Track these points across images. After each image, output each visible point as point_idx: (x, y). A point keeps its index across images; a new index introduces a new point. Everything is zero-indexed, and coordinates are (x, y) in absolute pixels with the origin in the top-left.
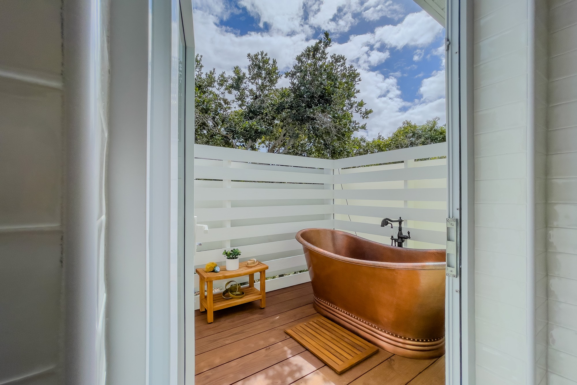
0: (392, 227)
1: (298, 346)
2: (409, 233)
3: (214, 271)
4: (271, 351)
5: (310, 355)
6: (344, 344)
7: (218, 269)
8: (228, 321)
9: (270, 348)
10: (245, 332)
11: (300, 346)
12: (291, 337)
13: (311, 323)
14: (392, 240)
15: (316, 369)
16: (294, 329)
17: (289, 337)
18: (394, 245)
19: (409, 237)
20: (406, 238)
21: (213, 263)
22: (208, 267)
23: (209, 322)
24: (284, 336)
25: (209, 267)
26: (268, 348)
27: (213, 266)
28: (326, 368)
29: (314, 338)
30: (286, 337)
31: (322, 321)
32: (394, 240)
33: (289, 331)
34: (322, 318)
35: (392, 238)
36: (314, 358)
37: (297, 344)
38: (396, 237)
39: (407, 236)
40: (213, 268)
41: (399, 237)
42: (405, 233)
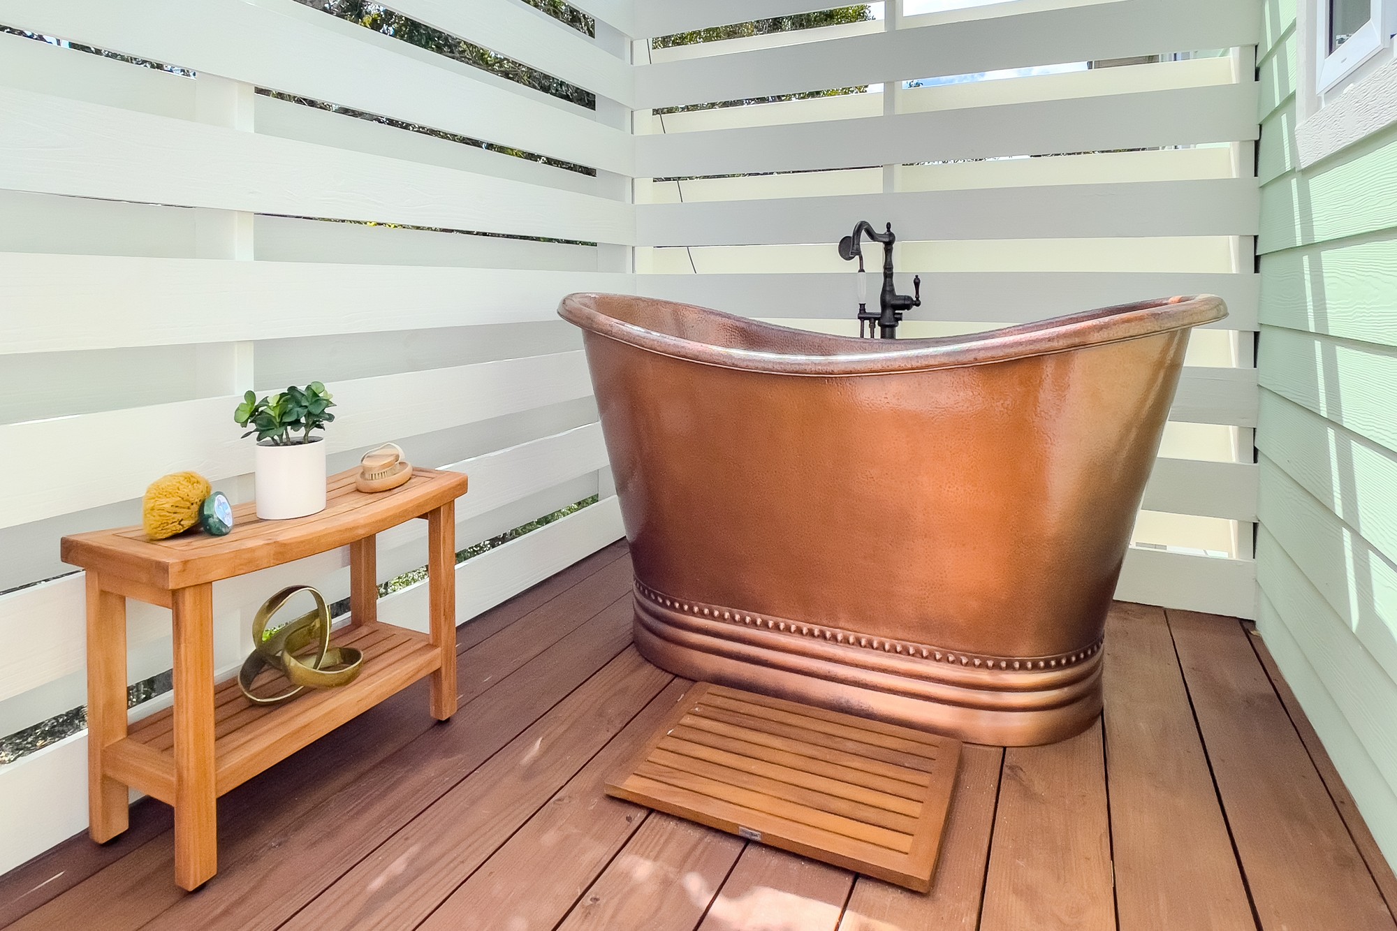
0: (862, 270)
1: (701, 840)
2: (917, 284)
3: (201, 527)
4: (609, 912)
5: (774, 861)
6: (857, 763)
7: (221, 511)
8: (306, 834)
9: (596, 900)
10: (432, 863)
11: (710, 838)
12: (651, 811)
13: (688, 720)
14: (862, 319)
15: (839, 910)
16: (643, 768)
17: (640, 815)
18: (867, 335)
19: (917, 299)
20: (908, 307)
21: (190, 479)
22: (167, 503)
23: (191, 889)
24: (621, 821)
25: (173, 500)
26: (587, 901)
27: (195, 494)
28: (865, 891)
29: (745, 777)
30: (629, 819)
31: (719, 701)
32: (867, 323)
33: (633, 785)
34: (709, 691)
35: (863, 315)
36: (794, 866)
37: (694, 834)
38: (875, 307)
39: (909, 298)
40: (195, 508)
41: (884, 305)
42: (903, 288)
